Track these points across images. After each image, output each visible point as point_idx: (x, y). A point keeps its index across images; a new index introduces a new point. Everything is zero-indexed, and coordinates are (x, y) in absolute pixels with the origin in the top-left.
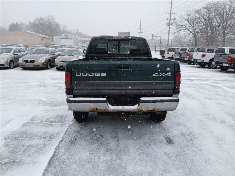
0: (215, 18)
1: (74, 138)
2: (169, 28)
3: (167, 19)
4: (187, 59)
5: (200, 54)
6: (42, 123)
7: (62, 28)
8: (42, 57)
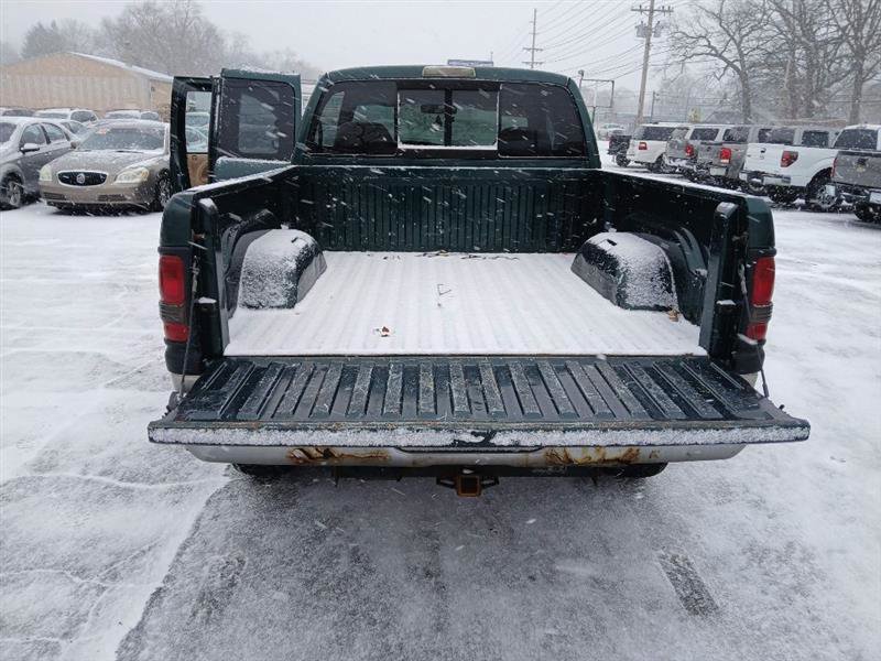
0: (825, 9)
1: (222, 576)
2: (648, 44)
3: (641, 11)
4: (722, 172)
5: (777, 151)
6: (88, 481)
8: (134, 161)
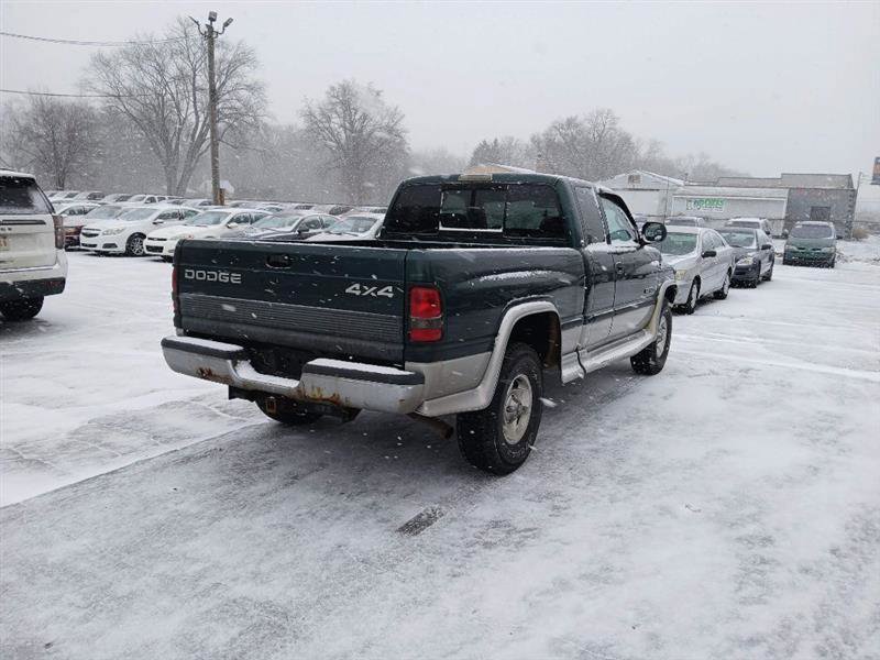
7: (643, 152)
